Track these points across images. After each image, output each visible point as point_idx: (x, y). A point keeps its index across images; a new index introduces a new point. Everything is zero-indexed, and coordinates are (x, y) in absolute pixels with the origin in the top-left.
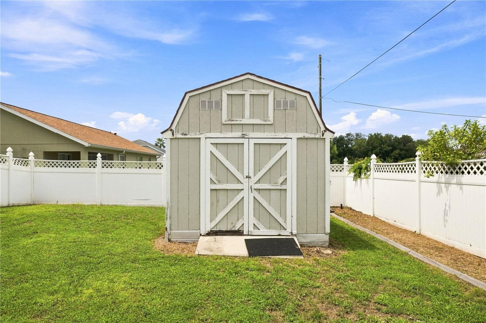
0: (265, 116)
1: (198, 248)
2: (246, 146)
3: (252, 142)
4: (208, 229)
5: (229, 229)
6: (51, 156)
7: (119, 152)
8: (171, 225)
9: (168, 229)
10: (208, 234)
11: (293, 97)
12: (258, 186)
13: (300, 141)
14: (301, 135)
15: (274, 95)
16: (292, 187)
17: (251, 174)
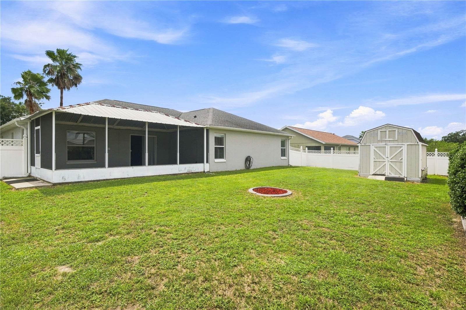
0: (394, 137)
1: (368, 178)
2: (387, 148)
3: (389, 146)
4: (373, 173)
5: (380, 174)
6: (310, 148)
7: (337, 145)
8: (360, 171)
9: (359, 173)
10: (373, 175)
11: (406, 131)
12: (391, 160)
13: (408, 146)
14: (409, 144)
15: (398, 131)
16: (405, 161)
17: (389, 157)
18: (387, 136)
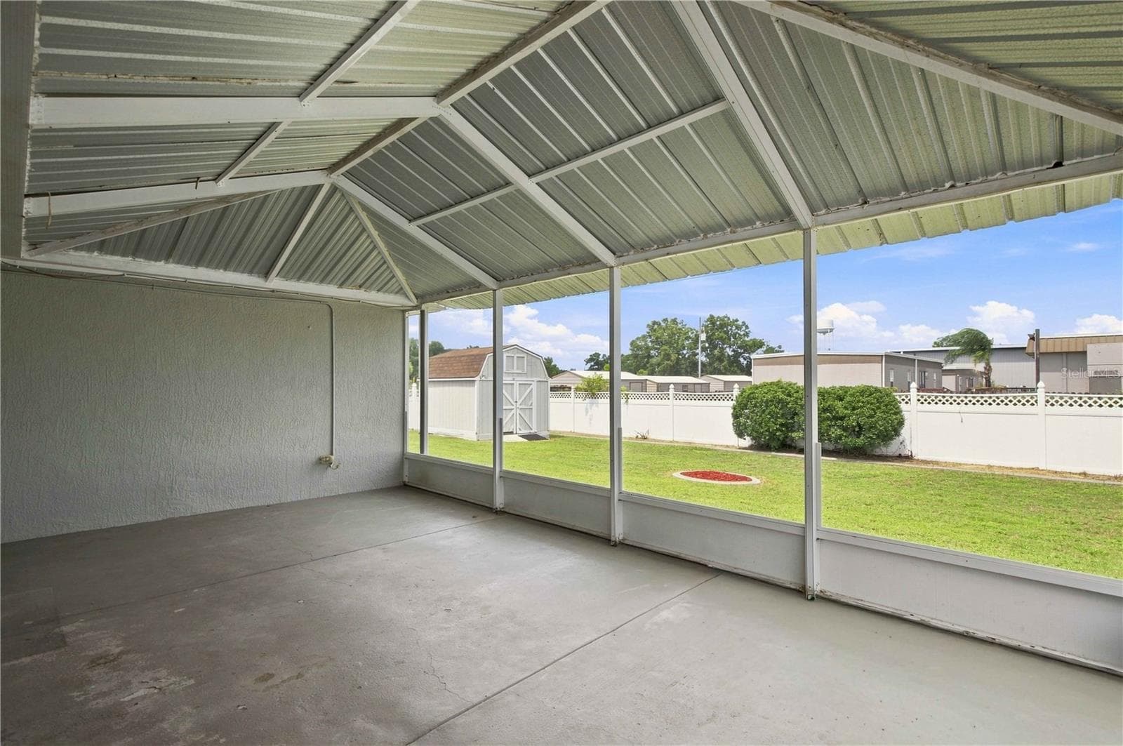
0: (523, 367)
2: (515, 385)
3: (518, 383)
8: (479, 431)
11: (535, 360)
12: (521, 407)
13: (538, 383)
14: (537, 379)
15: (527, 358)
17: (518, 400)
18: (515, 368)
